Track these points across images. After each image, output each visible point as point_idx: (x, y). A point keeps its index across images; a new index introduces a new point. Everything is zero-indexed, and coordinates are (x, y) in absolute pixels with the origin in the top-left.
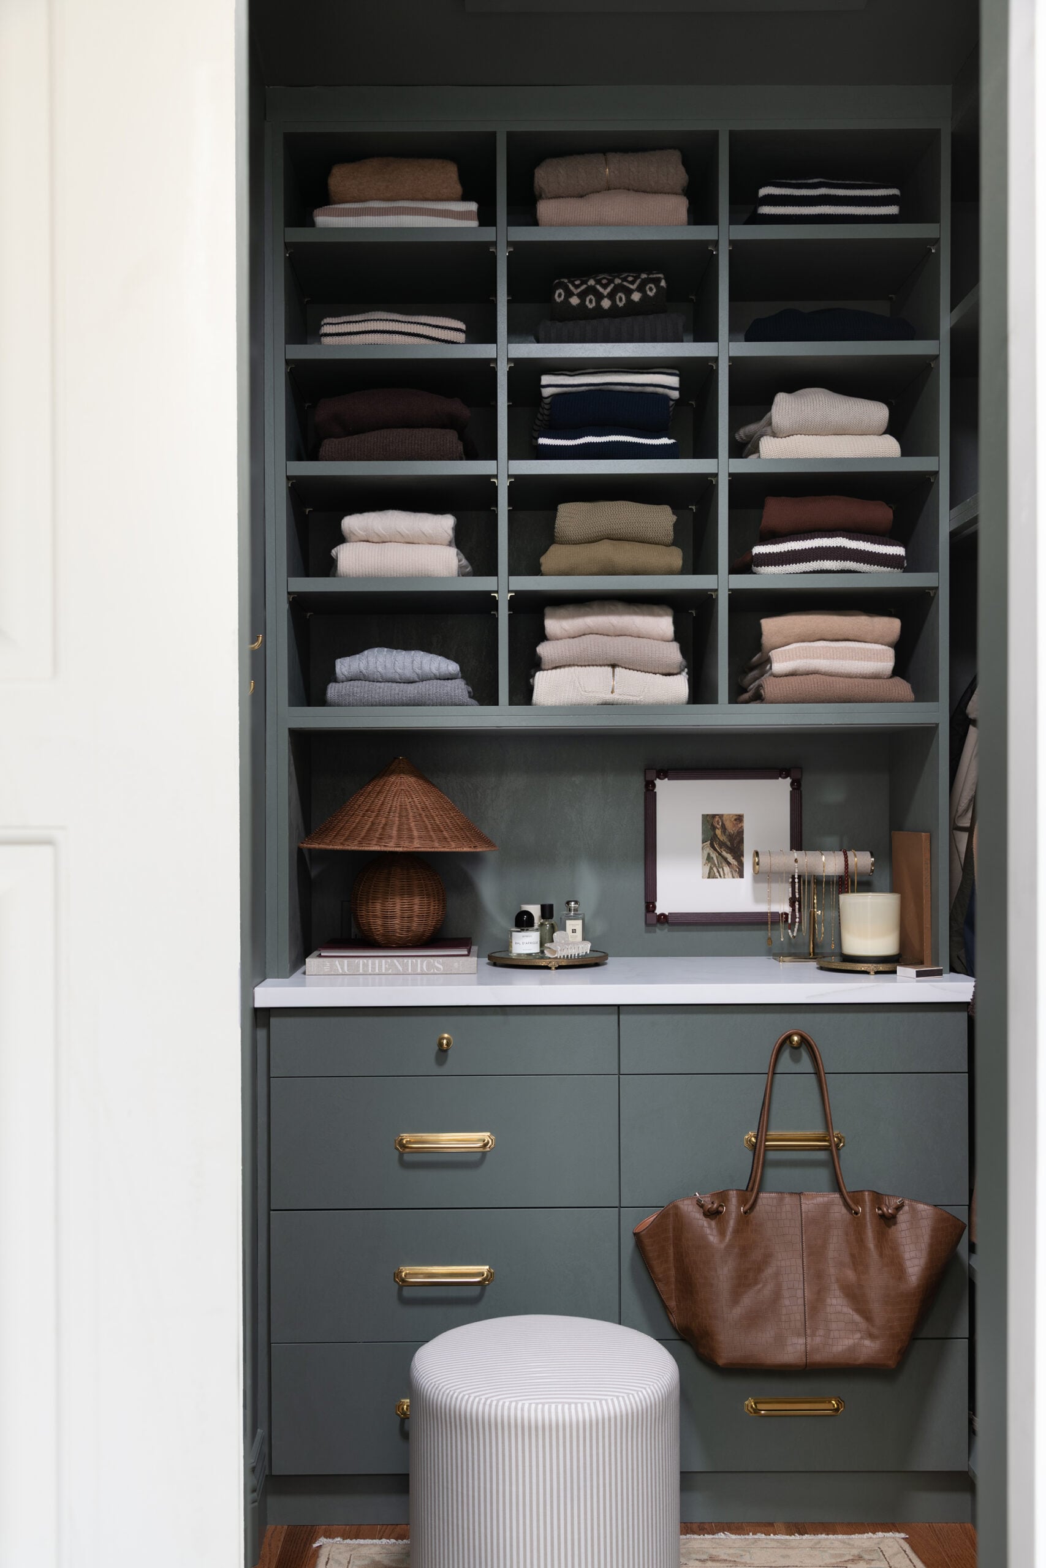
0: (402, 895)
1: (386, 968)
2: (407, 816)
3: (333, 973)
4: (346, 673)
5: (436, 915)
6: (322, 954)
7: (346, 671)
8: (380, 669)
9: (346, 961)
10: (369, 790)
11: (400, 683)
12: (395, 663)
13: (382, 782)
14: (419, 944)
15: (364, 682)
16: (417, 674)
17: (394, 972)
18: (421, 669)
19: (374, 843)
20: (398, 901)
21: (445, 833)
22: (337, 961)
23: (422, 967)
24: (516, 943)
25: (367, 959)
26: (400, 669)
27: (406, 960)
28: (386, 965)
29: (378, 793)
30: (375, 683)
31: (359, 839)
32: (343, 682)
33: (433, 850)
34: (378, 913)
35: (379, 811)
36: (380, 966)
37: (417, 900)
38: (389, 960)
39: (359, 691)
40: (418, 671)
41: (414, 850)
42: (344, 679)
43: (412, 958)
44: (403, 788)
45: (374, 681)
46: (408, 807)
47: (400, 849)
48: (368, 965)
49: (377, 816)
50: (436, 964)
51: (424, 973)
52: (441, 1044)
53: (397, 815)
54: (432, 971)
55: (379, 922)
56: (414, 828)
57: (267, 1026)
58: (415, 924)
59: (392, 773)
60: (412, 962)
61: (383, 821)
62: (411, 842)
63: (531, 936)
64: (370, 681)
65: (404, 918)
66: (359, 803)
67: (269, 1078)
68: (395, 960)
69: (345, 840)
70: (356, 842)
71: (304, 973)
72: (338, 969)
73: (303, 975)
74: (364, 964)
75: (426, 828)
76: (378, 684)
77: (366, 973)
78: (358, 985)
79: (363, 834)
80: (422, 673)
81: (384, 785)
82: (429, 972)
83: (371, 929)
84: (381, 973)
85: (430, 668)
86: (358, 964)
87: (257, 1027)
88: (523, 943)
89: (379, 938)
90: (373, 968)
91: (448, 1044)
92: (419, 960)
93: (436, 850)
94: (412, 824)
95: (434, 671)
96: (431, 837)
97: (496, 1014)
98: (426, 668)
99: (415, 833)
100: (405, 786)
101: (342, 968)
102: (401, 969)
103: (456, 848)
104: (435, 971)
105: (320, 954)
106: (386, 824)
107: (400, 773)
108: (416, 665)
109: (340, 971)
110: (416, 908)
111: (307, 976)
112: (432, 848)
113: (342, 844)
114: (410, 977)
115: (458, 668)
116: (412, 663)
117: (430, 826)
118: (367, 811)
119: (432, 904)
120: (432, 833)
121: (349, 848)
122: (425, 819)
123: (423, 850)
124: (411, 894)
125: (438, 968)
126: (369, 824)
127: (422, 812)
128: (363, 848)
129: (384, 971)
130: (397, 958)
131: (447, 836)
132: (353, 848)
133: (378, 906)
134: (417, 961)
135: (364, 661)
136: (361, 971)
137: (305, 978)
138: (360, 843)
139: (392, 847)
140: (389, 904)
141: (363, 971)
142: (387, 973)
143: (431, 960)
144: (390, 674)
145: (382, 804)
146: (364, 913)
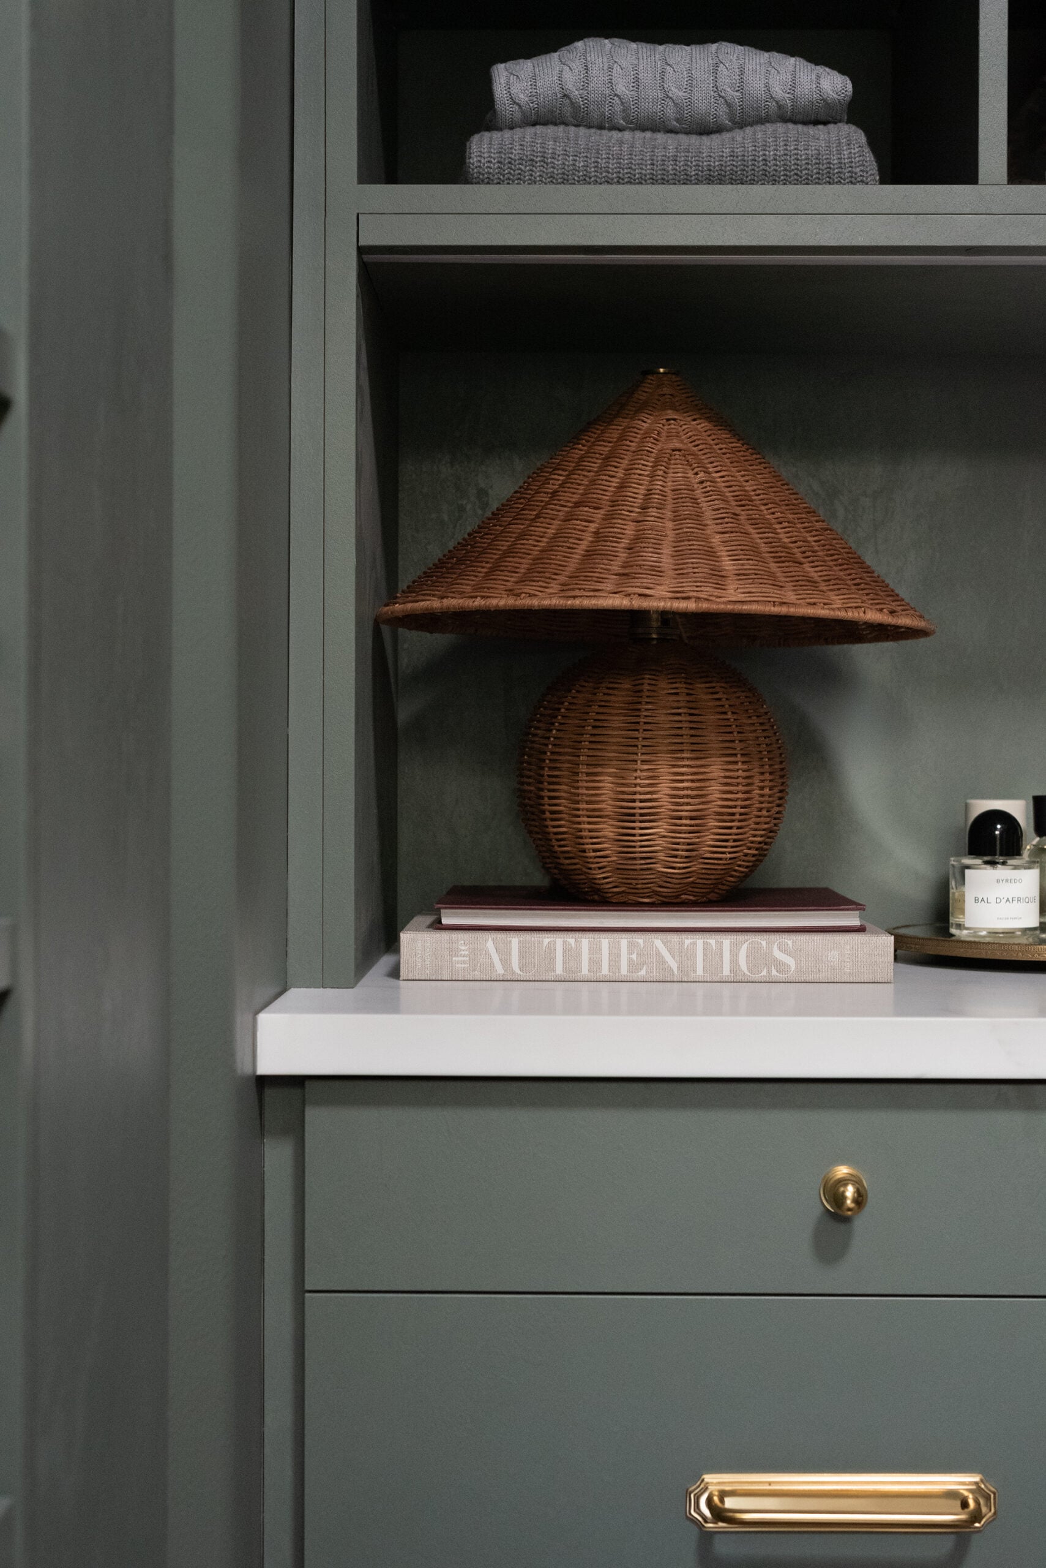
0: (676, 752)
1: (630, 961)
2: (698, 517)
3: (477, 975)
4: (523, 98)
5: (764, 813)
6: (445, 921)
7: (524, 91)
8: (621, 88)
9: (515, 939)
10: (577, 453)
11: (676, 133)
12: (663, 72)
13: (614, 433)
14: (713, 896)
15: (573, 128)
16: (729, 105)
17: (655, 975)
18: (741, 89)
19: (610, 587)
20: (665, 770)
21: (807, 567)
22: (490, 941)
23: (734, 962)
24: (976, 900)
25: (577, 935)
26: (679, 88)
27: (687, 939)
28: (630, 953)
29: (607, 458)
30: (605, 132)
31: (562, 579)
32: (511, 128)
33: (783, 610)
34: (607, 805)
35: (614, 503)
36: (615, 957)
37: (716, 769)
38: (640, 939)
39: (559, 151)
40: (732, 95)
41: (730, 607)
42: (518, 116)
43: (707, 935)
44: (678, 445)
45: (601, 127)
46: (698, 493)
47: (691, 606)
48: (579, 954)
49: (609, 517)
50: (778, 954)
51: (739, 978)
52: (838, 1199)
53: (669, 514)
54: (764, 973)
55: (608, 830)
56: (722, 552)
57: (296, 1131)
58: (709, 839)
59: (643, 407)
60: (706, 947)
61: (630, 529)
62: (720, 586)
63: (1020, 881)
64: (589, 127)
65: (680, 818)
66: (552, 487)
67: (300, 1291)
68: (657, 941)
69: (520, 581)
70: (555, 587)
71: (395, 973)
72: (492, 965)
73: (392, 982)
74: (567, 951)
75: (755, 550)
76: (615, 134)
77: (572, 977)
78: (550, 1011)
79: (572, 565)
80: (742, 100)
81: (621, 438)
82: (757, 977)
83: (584, 851)
84: (616, 977)
85: (767, 86)
86: (551, 950)
87: (262, 1136)
88: (998, 900)
89: (604, 877)
90: (595, 962)
91: (860, 1199)
92: (727, 940)
93: (792, 611)
94: (716, 539)
95: (779, 92)
96: (772, 575)
97: (1005, 1104)
98: (756, 85)
99: (728, 565)
100: (682, 442)
101: (506, 962)
102: (674, 966)
103: (846, 609)
104: (774, 972)
105: (440, 922)
106: (638, 538)
107: (664, 408)
108: (727, 80)
109: (500, 970)
110: (715, 791)
111: (401, 982)
112: (782, 604)
113: (510, 592)
114: (700, 990)
115: (850, 86)
116: (715, 72)
117: (764, 548)
118: (577, 504)
119: (757, 782)
120: (773, 567)
121: (535, 603)
122: (750, 529)
123: (754, 608)
124: (700, 751)
125: (781, 966)
126: (588, 538)
127: (738, 510)
128: (577, 603)
129: (624, 971)
130: (660, 935)
131: (815, 576)
132: (546, 603)
133: (607, 785)
134: (720, 944)
135: (577, 66)
136: (559, 970)
137: (398, 988)
138: (565, 588)
139: (660, 599)
140: (640, 776)
141: (565, 969)
142: (634, 977)
143: (762, 940)
144: (650, 103)
145: (622, 486)
146: (563, 805)
